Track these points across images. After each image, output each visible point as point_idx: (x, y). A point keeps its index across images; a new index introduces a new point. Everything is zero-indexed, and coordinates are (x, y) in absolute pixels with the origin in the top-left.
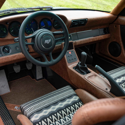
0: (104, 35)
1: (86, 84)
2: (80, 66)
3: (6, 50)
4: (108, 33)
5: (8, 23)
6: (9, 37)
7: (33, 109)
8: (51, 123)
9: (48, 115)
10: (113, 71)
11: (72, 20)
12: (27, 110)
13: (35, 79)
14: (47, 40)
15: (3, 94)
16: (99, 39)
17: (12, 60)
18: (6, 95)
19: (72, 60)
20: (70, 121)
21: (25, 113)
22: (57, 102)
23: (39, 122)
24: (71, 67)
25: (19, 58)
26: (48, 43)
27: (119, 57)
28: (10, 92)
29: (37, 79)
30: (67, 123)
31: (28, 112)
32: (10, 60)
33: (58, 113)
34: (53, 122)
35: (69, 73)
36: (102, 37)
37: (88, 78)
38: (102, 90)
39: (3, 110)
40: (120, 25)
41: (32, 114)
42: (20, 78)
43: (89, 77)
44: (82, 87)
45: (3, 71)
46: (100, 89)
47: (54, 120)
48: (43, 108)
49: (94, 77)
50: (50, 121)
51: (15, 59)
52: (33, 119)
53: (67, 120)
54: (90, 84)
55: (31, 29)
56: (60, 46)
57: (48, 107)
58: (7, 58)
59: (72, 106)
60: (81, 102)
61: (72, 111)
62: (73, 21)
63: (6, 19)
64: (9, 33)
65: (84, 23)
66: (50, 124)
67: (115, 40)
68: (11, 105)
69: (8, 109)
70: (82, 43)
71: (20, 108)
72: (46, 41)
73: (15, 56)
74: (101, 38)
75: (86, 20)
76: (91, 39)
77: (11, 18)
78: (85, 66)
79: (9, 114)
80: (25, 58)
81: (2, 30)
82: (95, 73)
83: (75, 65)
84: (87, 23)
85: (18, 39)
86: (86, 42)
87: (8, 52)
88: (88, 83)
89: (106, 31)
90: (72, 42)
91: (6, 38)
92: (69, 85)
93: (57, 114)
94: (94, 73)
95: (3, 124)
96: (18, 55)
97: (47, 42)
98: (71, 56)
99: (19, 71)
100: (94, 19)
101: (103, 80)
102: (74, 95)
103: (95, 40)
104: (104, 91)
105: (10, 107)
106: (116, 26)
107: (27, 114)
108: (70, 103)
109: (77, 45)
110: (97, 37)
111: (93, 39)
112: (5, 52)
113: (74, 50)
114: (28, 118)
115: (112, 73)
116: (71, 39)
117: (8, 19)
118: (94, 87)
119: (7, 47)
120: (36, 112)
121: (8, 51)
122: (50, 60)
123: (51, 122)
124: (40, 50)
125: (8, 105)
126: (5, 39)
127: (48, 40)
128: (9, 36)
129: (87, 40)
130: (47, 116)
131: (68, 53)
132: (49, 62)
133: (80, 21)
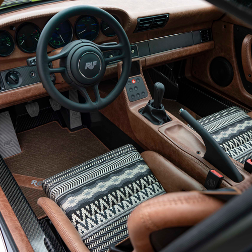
0: (201, 45)
1: (162, 142)
2: (152, 108)
3: (12, 79)
4: (211, 40)
5: (14, 28)
6: (18, 54)
7: (65, 187)
8: (98, 213)
9: (91, 198)
10: (214, 117)
11: (138, 18)
12: (54, 190)
13: (67, 128)
14: (89, 63)
15: (8, 157)
16: (192, 53)
17: (25, 96)
18: (14, 158)
19: (138, 96)
20: (130, 209)
21: (51, 195)
22: (109, 175)
23: (77, 210)
24: (134, 108)
25: (36, 92)
26: (91, 68)
27: (229, 87)
28: (21, 154)
29: (71, 128)
30: (125, 212)
31: (56, 193)
32: (20, 97)
33: (109, 195)
34: (100, 210)
35: (130, 120)
36: (198, 49)
37: (165, 132)
38: (189, 155)
39: (11, 189)
40: (233, 26)
41: (64, 198)
42: (39, 126)
43: (168, 129)
44: (154, 147)
45: (7, 113)
46: (186, 153)
47: (102, 208)
48: (84, 186)
49: (176, 129)
50: (96, 208)
51: (29, 94)
52: (66, 205)
53: (126, 208)
54: (169, 144)
55: (58, 37)
56: (114, 68)
57: (91, 185)
58: (14, 95)
59: (136, 183)
60: (152, 176)
61: (135, 191)
62: (140, 20)
63: (10, 22)
64: (16, 47)
65: (162, 22)
66: (95, 214)
67: (222, 54)
68: (24, 179)
69: (19, 185)
70: (158, 61)
71: (43, 185)
72: (87, 64)
73: (29, 90)
74: (196, 49)
75: (166, 16)
76: (176, 53)
77: (20, 20)
78: (162, 109)
79: (22, 196)
80: (47, 93)
81: (3, 41)
82: (180, 121)
83: (143, 105)
84: (168, 22)
85: (34, 60)
86: (166, 59)
87: (16, 82)
88: (166, 141)
89: (206, 36)
90: (139, 61)
91: (11, 57)
92: (130, 143)
93: (107, 197)
94: (178, 122)
95: (14, 214)
96: (35, 87)
97: (89, 65)
98: (136, 87)
99: (37, 115)
100: (182, 13)
101: (194, 135)
102: (140, 162)
103: (184, 54)
104: (192, 157)
105: (24, 182)
106: (225, 27)
107: (55, 197)
108: (131, 177)
109: (147, 65)
110: (188, 48)
111: (180, 52)
112: (11, 83)
113: (141, 76)
114: (58, 204)
115: (213, 120)
116: (136, 53)
117: (14, 21)
118: (175, 148)
119: (13, 73)
120: (71, 193)
121: (16, 80)
122: (94, 99)
123: (98, 210)
124: (76, 82)
125: (19, 178)
126: (9, 58)
127: (91, 63)
128: (17, 52)
129: (167, 55)
130: (90, 201)
131: (130, 81)
132: (94, 104)
133: (155, 18)
